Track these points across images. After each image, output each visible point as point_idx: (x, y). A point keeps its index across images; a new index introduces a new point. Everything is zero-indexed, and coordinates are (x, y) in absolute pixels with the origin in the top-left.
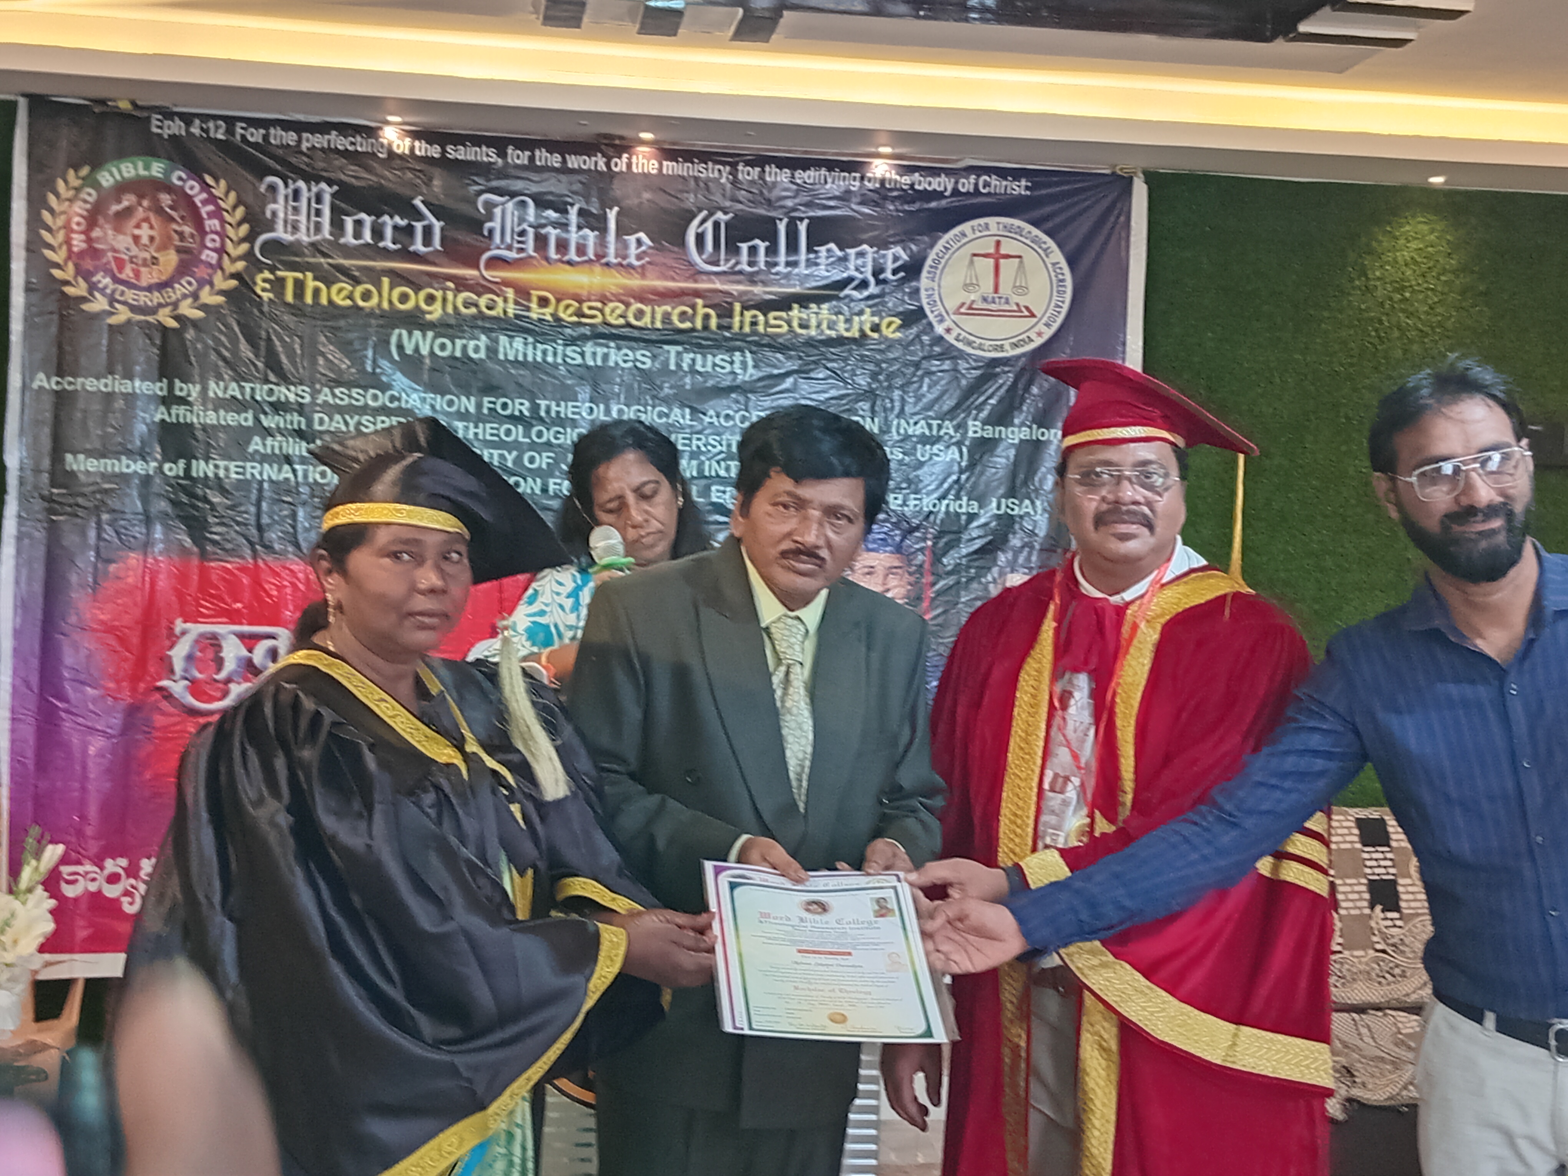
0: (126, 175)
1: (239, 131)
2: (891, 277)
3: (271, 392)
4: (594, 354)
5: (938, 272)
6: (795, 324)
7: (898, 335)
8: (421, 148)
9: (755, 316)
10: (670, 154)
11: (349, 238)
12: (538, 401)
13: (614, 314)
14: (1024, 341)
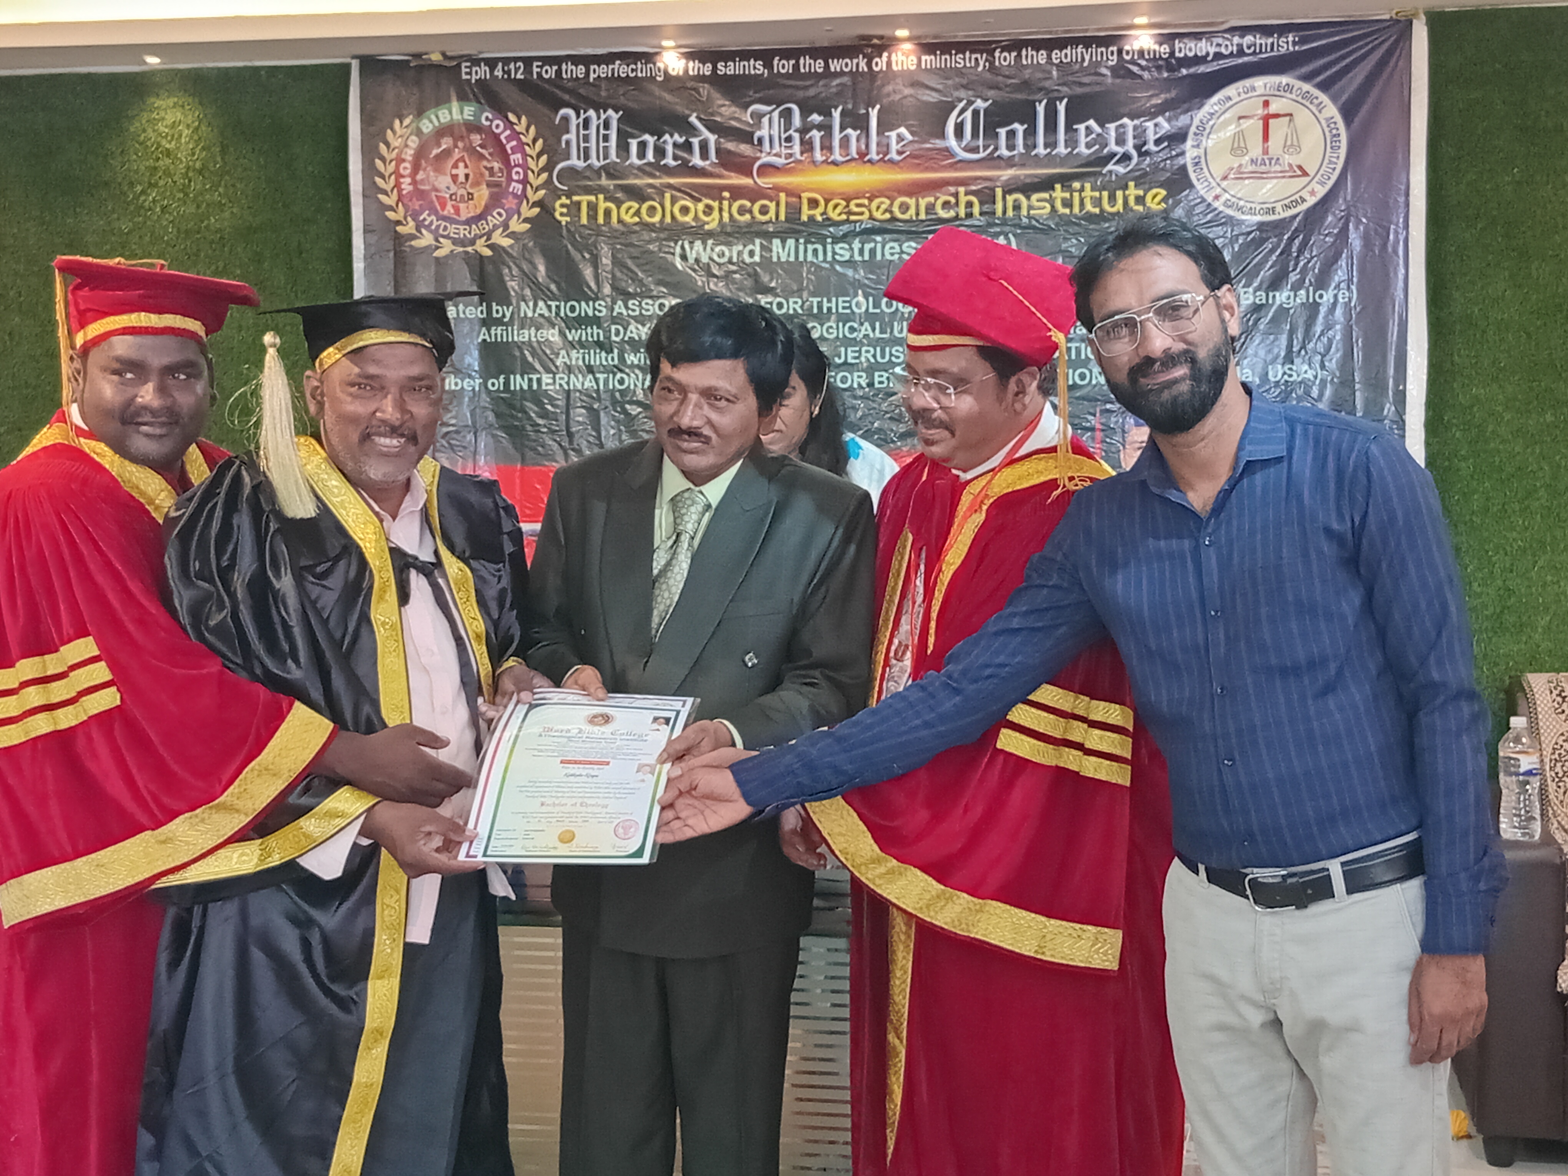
0: (442, 121)
1: (535, 70)
2: (1153, 148)
3: (573, 309)
4: (862, 251)
5: (1204, 139)
7: (1162, 206)
8: (694, 68)
9: (1015, 201)
10: (928, 48)
11: (634, 160)
12: (811, 299)
13: (880, 210)
14: (1297, 201)
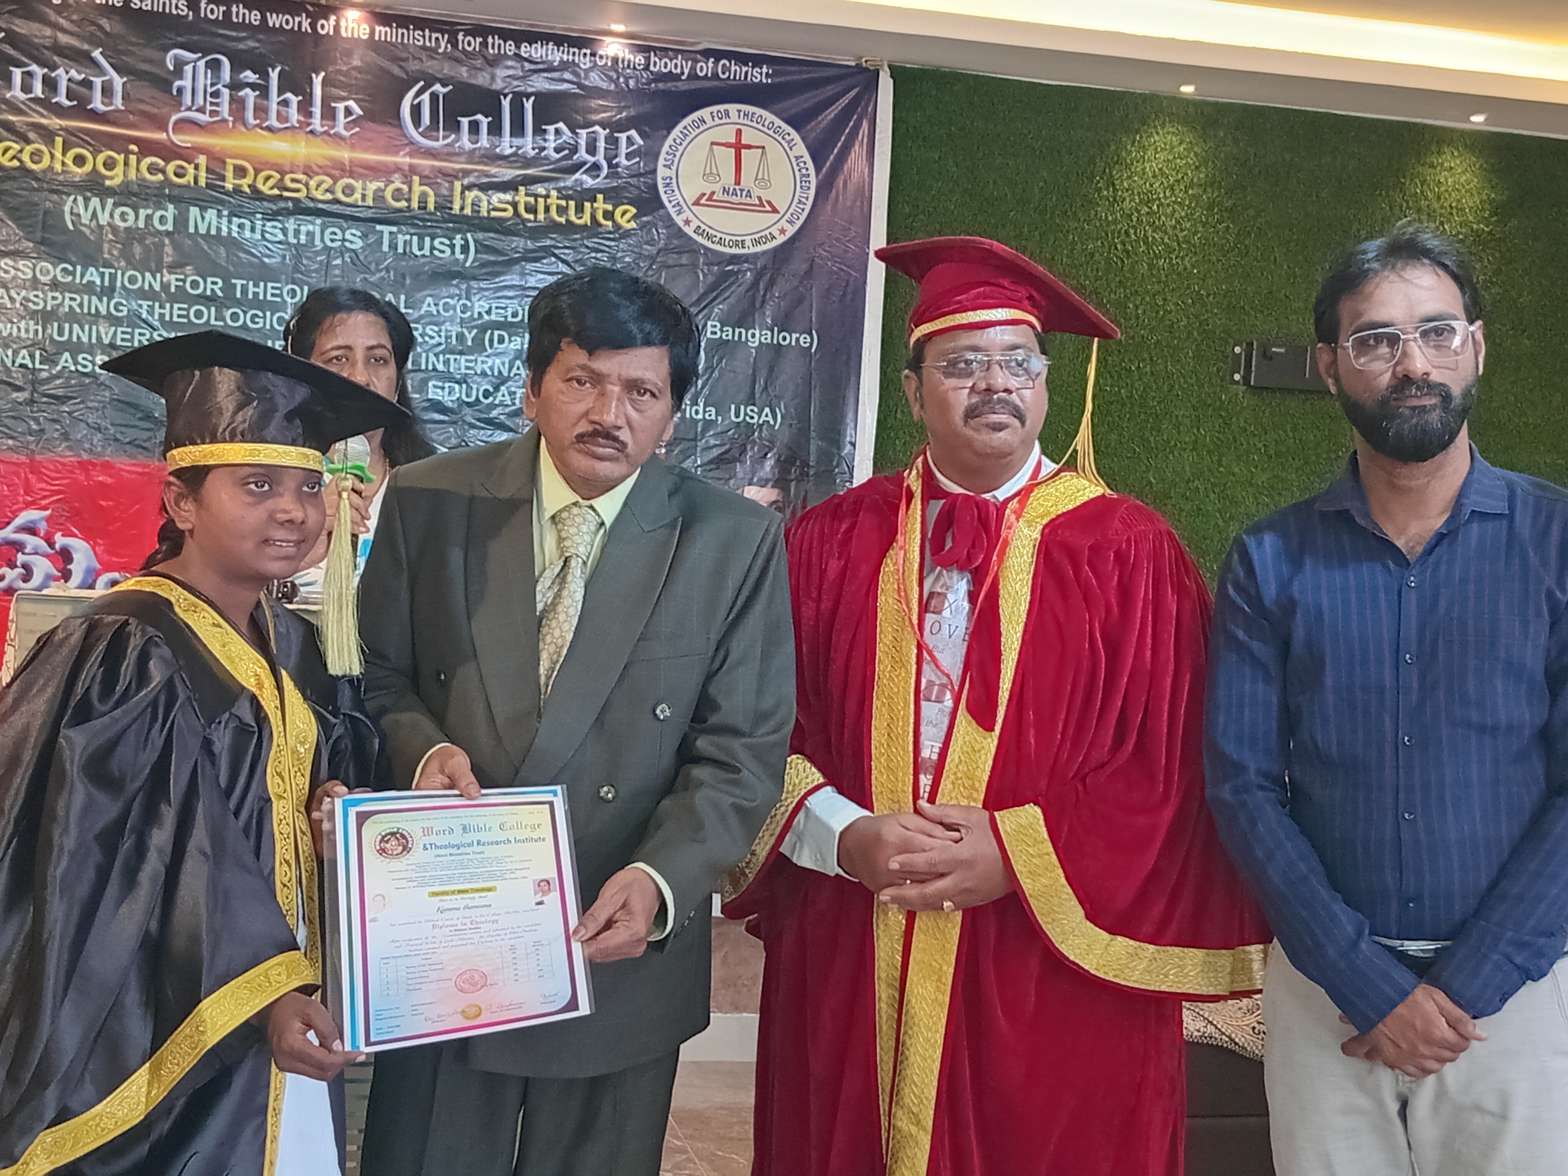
2: (625, 162)
4: (297, 232)
5: (676, 160)
6: (521, 209)
7: (633, 225)
9: (477, 197)
10: (384, 18)
11: (17, 92)
12: (233, 281)
13: (320, 188)
14: (766, 237)
